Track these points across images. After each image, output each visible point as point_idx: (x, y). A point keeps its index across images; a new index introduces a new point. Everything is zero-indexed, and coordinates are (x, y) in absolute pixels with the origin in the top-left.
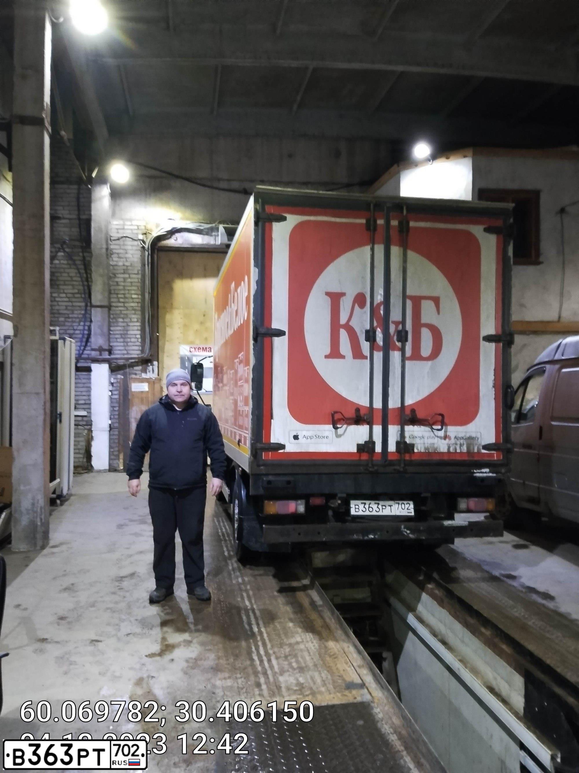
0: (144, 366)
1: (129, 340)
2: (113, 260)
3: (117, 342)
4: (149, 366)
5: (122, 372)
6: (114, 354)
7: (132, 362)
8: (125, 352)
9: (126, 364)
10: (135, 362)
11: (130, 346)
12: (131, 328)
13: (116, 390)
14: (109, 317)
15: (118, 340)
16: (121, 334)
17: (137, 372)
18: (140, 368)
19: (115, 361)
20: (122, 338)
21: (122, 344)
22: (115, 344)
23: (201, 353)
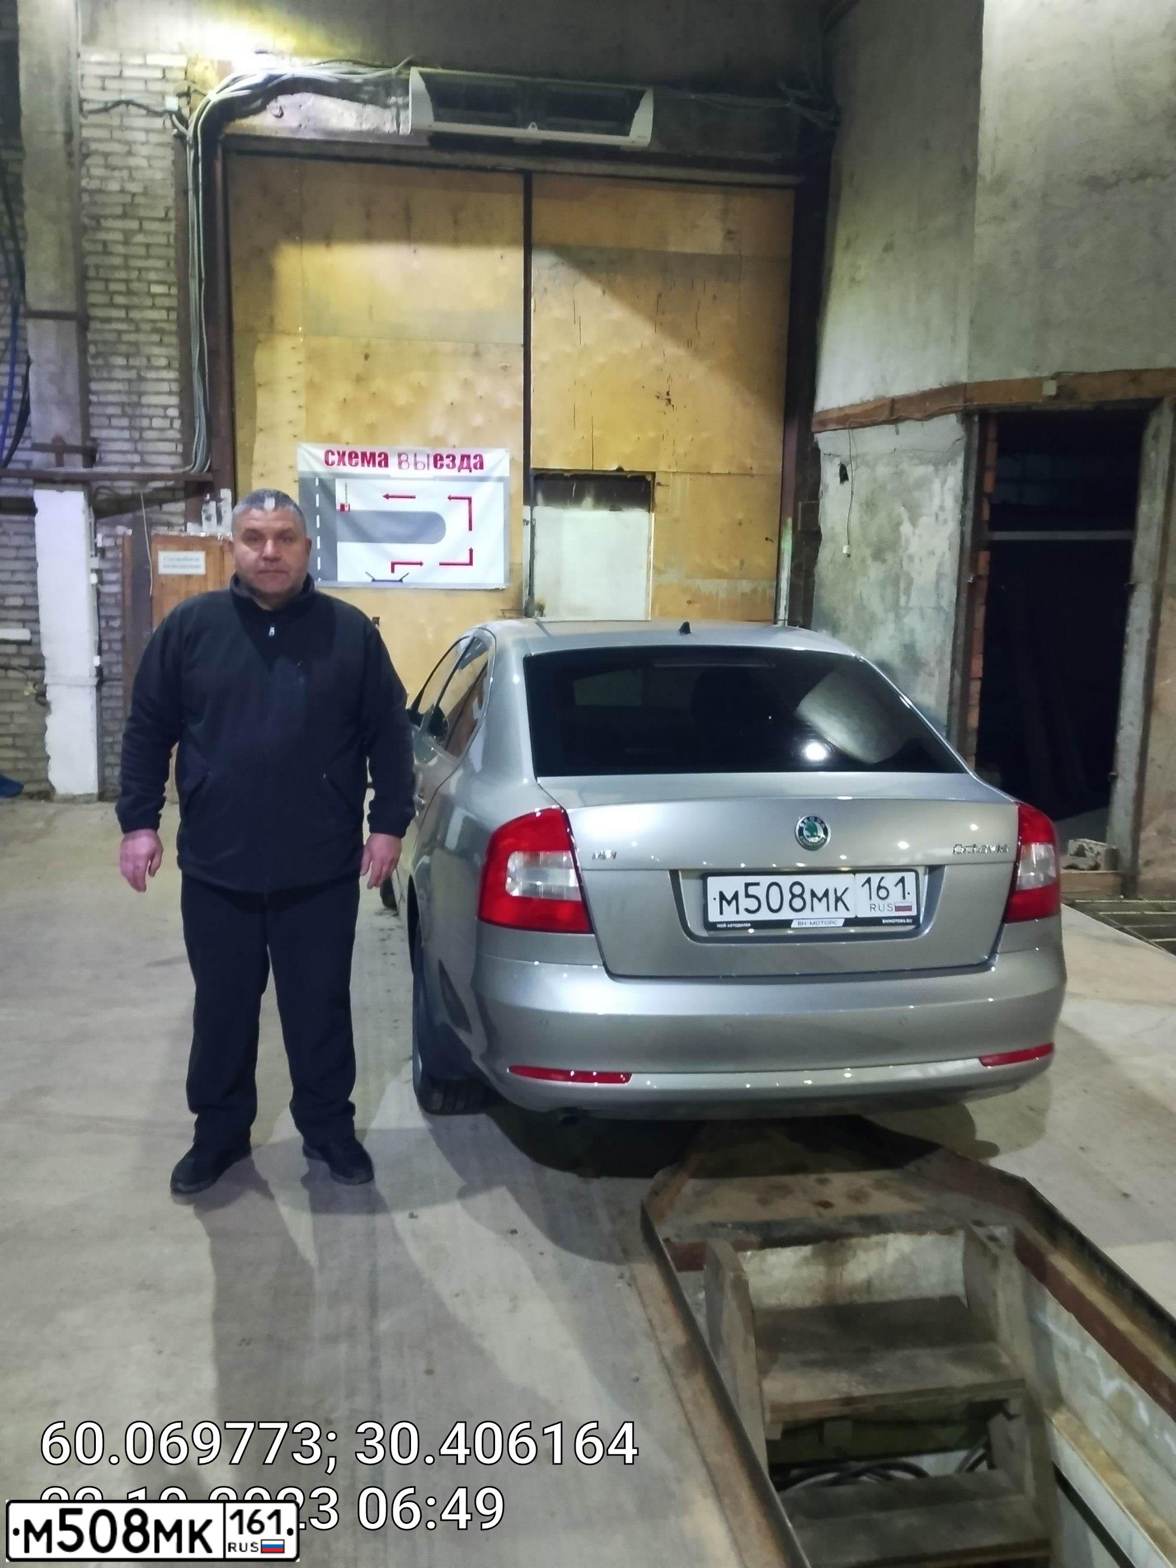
0: (193, 501)
1: (145, 422)
2: (89, 176)
3: (110, 427)
4: (208, 502)
5: (128, 517)
6: (100, 464)
7: (157, 490)
8: (136, 458)
9: (139, 495)
10: (166, 489)
11: (149, 441)
12: (150, 387)
13: (113, 570)
14: (84, 350)
15: (115, 422)
16: (122, 405)
17: (174, 519)
18: (180, 506)
19: (107, 483)
20: (124, 415)
21: (126, 434)
22: (104, 433)
23: (359, 470)
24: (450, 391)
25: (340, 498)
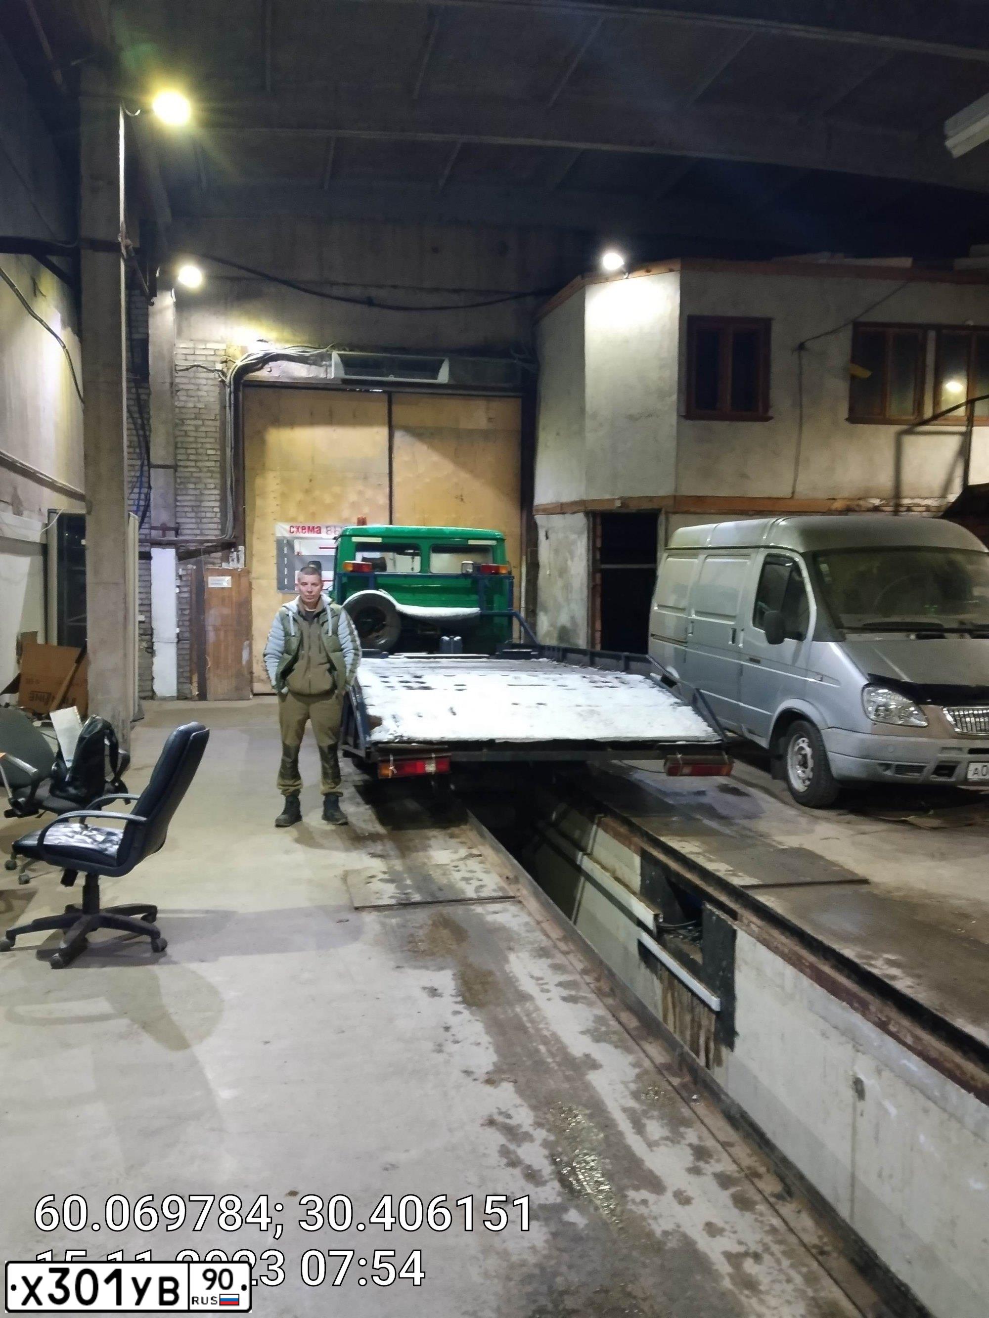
0: (226, 551)
1: (203, 515)
2: (179, 400)
3: (187, 517)
4: (232, 552)
5: (194, 560)
6: (181, 535)
7: (208, 547)
8: (198, 532)
9: (200, 549)
10: (212, 546)
11: (205, 523)
12: (206, 497)
13: (187, 586)
14: (175, 482)
15: (189, 515)
16: (192, 506)
17: (216, 561)
18: (219, 554)
19: (185, 544)
20: (193, 511)
21: (194, 520)
22: (184, 520)
23: (307, 535)
24: (353, 497)
25: (297, 548)
